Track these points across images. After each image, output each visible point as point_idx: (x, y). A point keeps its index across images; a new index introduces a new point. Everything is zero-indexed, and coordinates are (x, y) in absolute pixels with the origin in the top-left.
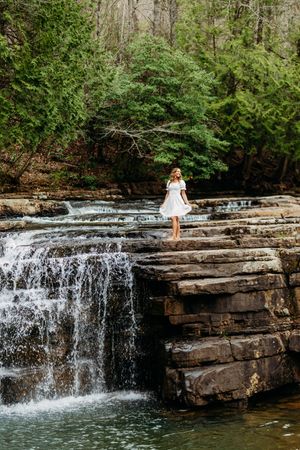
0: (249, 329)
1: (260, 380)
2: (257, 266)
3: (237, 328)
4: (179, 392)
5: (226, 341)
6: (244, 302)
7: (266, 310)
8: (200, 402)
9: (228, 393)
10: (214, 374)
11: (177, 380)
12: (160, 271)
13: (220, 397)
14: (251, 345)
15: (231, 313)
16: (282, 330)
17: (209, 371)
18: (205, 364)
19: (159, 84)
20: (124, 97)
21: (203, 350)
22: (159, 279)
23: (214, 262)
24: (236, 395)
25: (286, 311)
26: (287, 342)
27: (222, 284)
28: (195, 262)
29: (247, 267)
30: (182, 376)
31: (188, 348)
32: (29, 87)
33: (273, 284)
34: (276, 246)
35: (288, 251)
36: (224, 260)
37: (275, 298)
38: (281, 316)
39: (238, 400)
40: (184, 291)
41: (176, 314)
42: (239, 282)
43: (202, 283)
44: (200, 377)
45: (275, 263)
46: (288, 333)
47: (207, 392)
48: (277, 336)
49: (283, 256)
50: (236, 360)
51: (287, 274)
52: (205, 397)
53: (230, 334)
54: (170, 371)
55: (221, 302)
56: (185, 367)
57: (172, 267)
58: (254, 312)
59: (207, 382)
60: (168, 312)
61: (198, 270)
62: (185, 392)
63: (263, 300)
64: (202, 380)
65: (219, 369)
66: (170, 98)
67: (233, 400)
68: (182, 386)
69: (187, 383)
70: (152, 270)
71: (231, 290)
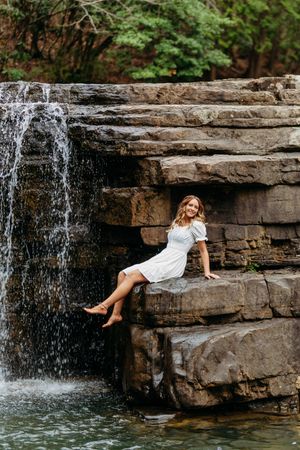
3: (275, 255)
4: (158, 378)
6: (291, 204)
8: (203, 399)
9: (259, 382)
10: (232, 342)
11: (155, 353)
12: (126, 136)
13: (244, 390)
15: (265, 225)
17: (222, 333)
18: (215, 319)
21: (210, 291)
22: (123, 152)
23: (234, 126)
24: (276, 388)
27: (251, 165)
28: (194, 123)
29: (298, 136)
30: (165, 344)
31: (179, 286)
36: (252, 123)
39: (280, 398)
40: (173, 176)
42: (283, 164)
44: (204, 346)
47: (219, 376)
50: (276, 315)
52: (214, 389)
53: (264, 267)
54: (146, 337)
55: (245, 201)
56: (172, 325)
57: (150, 130)
59: (217, 358)
60: (138, 220)
61: (201, 139)
62: (171, 378)
64: (208, 350)
65: (243, 331)
67: (271, 399)
68: (165, 364)
69: (177, 358)
70: (110, 133)
71: (265, 177)
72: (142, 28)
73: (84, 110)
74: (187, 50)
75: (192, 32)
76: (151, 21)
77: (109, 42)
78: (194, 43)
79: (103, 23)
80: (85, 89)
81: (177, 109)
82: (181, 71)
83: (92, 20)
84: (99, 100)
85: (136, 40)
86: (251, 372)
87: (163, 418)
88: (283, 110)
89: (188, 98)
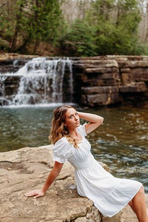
0: (108, 84)
1: (111, 99)
2: (111, 65)
3: (104, 84)
5: (101, 87)
6: (106, 76)
7: (113, 79)
8: (92, 105)
9: (101, 103)
10: (97, 97)
11: (85, 98)
12: (81, 66)
13: (99, 104)
14: (109, 89)
15: (103, 79)
16: (118, 85)
18: (94, 93)
19: (80, 31)
20: (70, 34)
21: (94, 89)
23: (97, 64)
24: (104, 104)
25: (119, 80)
26: (119, 89)
27: (100, 70)
28: (91, 63)
29: (108, 65)
30: (87, 97)
31: (89, 88)
32: (43, 21)
33: (116, 71)
34: (116, 60)
35: (120, 62)
36: (101, 63)
37: (116, 76)
38: (118, 81)
40: (88, 72)
41: (85, 79)
42: (105, 70)
43: (94, 69)
45: (116, 65)
46: (120, 87)
47: (95, 102)
48: (116, 87)
49: (119, 63)
50: (104, 93)
51: (120, 68)
52: (94, 104)
53: (102, 86)
54: (84, 96)
55: (99, 76)
56: (88, 94)
57: (84, 64)
58: (109, 79)
59: (95, 99)
60: (82, 78)
61: (92, 66)
62: (88, 102)
63: (112, 76)
64: (93, 98)
65: (99, 95)
66: (82, 35)
68: (87, 100)
69: (89, 99)
71: (102, 72)
72: (82, 48)
73: (75, 62)
74: (90, 52)
75: (90, 48)
76: (83, 47)
77: (76, 51)
78: (91, 51)
79: (75, 48)
80: (74, 58)
81: (88, 61)
82: (89, 55)
83: (73, 47)
84: (76, 60)
85: (81, 50)
86: (100, 101)
87: (87, 108)
88: (105, 61)
89: (90, 59)
